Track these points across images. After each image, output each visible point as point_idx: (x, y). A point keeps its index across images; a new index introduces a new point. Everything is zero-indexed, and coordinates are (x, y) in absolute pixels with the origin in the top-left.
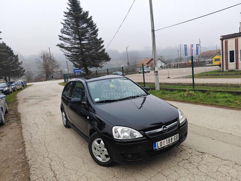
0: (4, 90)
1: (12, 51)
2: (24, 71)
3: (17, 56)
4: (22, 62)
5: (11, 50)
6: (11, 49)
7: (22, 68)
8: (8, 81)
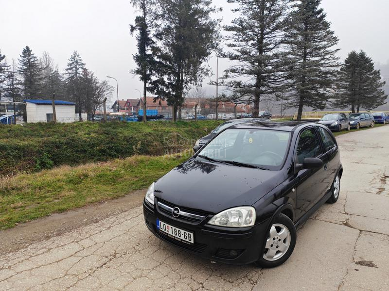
0: (333, 125)
1: (372, 64)
2: (386, 97)
3: (379, 72)
4: (385, 82)
5: (372, 62)
6: (371, 60)
7: (383, 93)
8: (356, 112)
